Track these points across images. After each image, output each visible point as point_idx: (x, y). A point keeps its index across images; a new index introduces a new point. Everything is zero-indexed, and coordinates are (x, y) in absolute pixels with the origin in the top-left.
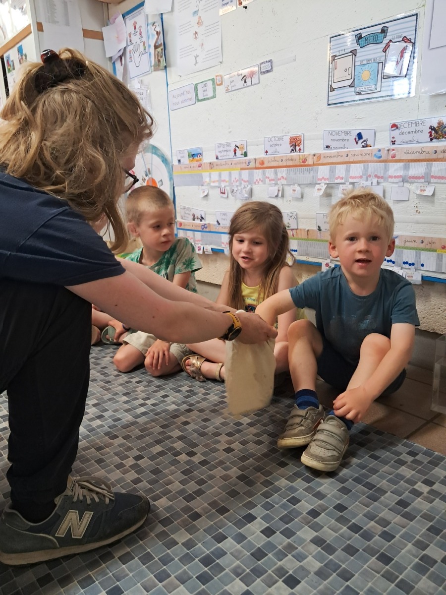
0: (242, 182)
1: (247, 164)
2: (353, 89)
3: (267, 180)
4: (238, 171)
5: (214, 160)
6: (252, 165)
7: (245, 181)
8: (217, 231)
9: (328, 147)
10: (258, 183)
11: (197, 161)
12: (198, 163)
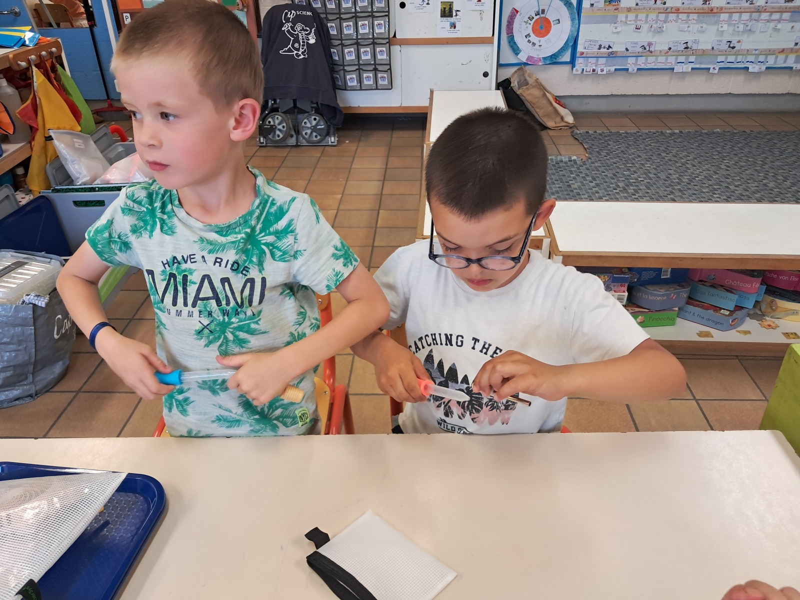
0: (659, 21)
1: (665, 9)
3: (680, 21)
4: (655, 15)
5: (634, 5)
6: (669, 10)
7: (661, 21)
8: (624, 55)
9: (728, 3)
10: (672, 22)
11: (613, 6)
12: (615, 7)
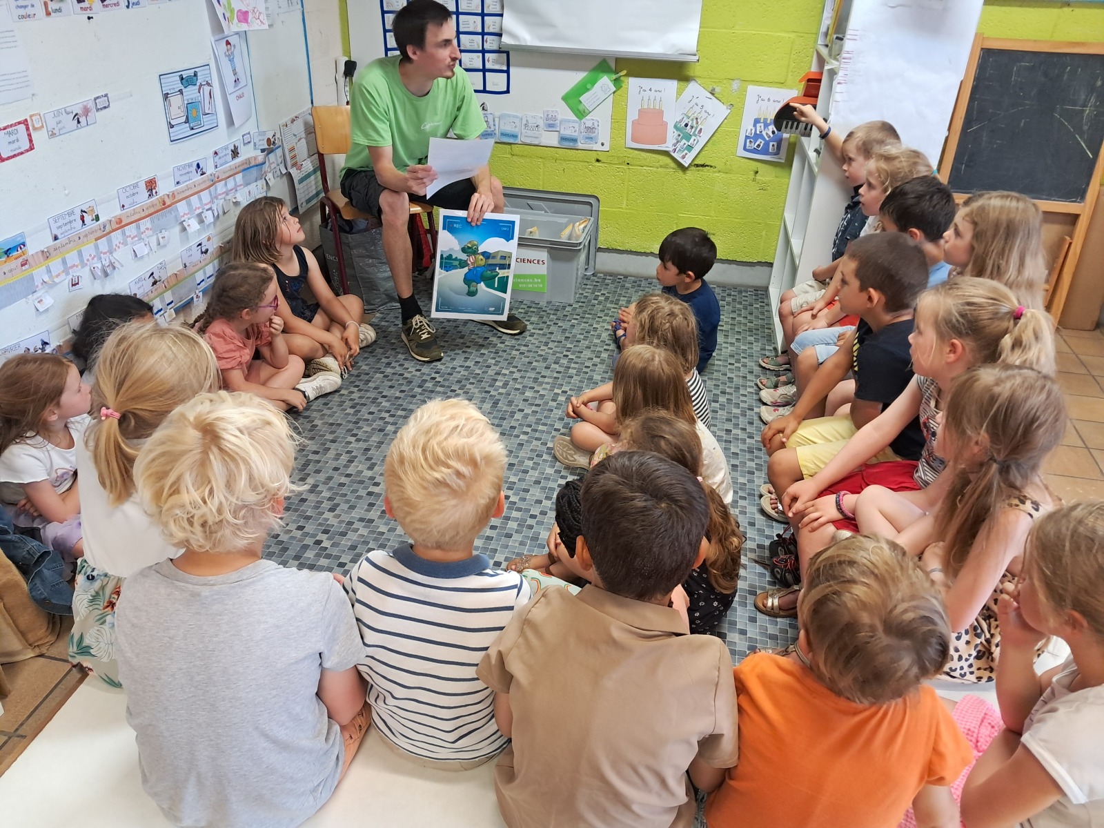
0: (102, 255)
1: (102, 229)
2: (187, 125)
3: (129, 239)
4: (92, 244)
5: (50, 242)
6: (108, 229)
7: (105, 253)
9: (178, 183)
10: (119, 247)
11: (16, 259)
12: (20, 260)
